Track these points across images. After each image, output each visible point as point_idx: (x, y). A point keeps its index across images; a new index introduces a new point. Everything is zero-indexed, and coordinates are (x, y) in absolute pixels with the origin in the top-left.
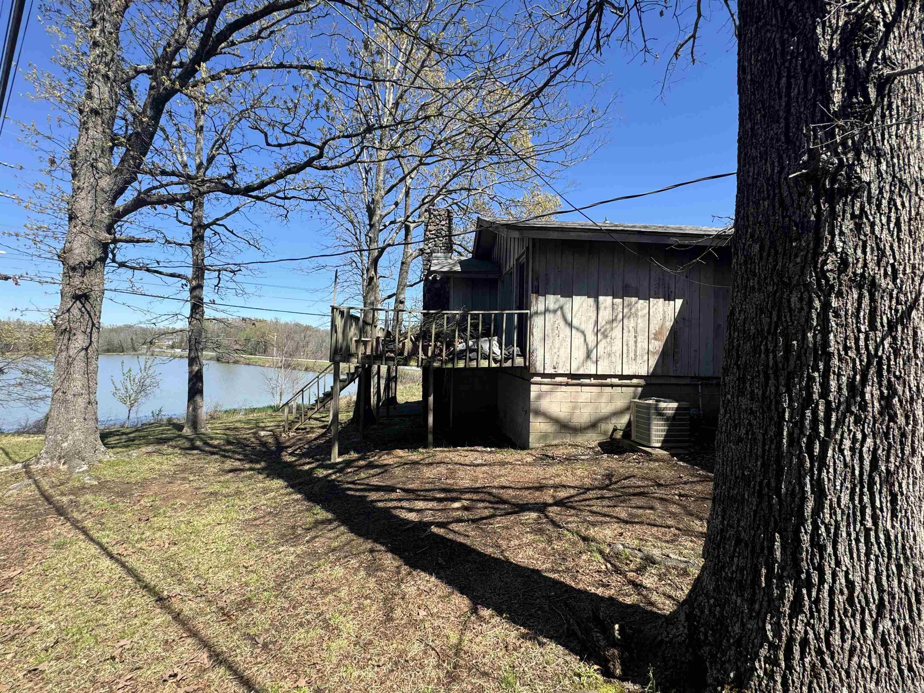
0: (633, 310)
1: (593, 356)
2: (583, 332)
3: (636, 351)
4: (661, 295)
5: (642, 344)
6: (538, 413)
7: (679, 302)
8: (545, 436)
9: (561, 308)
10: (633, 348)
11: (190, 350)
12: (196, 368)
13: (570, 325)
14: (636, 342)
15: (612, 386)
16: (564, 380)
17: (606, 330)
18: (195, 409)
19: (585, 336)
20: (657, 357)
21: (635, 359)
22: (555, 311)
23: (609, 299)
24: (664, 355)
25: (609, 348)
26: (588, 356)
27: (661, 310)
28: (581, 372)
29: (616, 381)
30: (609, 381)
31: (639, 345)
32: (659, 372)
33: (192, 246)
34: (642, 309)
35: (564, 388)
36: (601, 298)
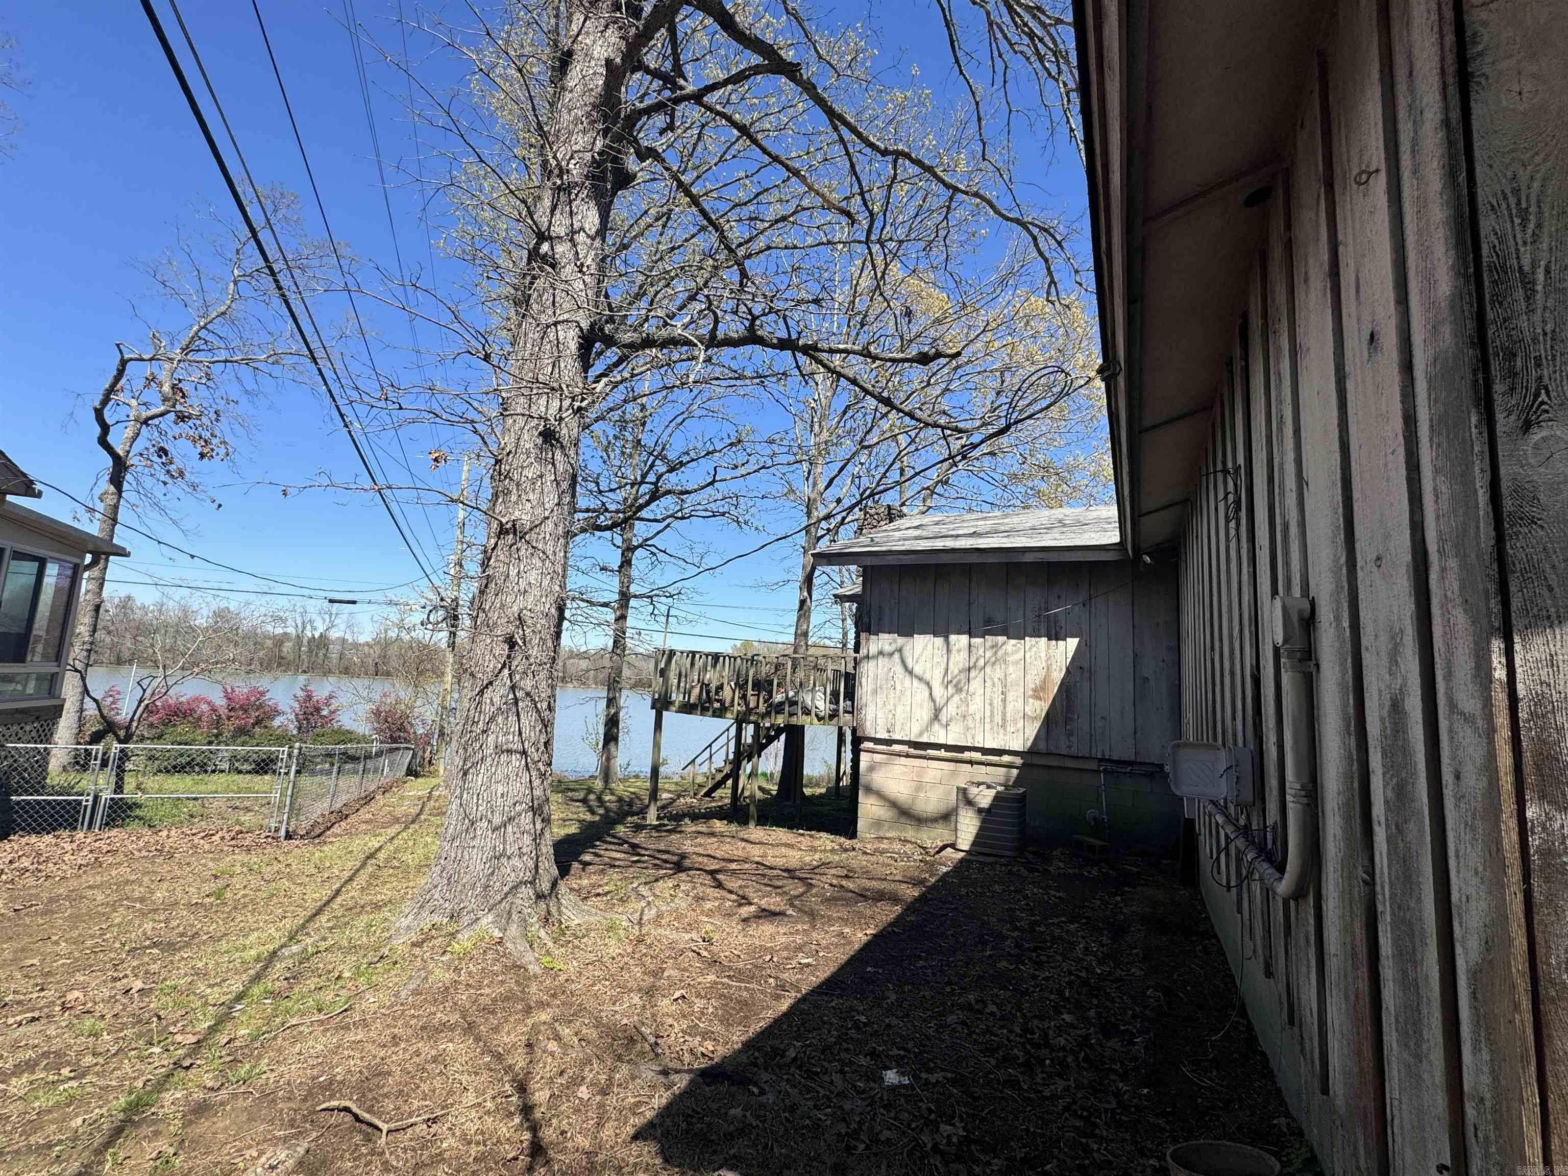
0: (1000, 653)
1: (943, 717)
2: (928, 684)
3: (1004, 714)
4: (1043, 631)
5: (1015, 704)
6: (869, 790)
7: (1072, 643)
8: (878, 823)
9: (900, 650)
10: (1001, 708)
11: (609, 690)
12: (613, 711)
13: (911, 673)
14: (1004, 701)
15: (971, 762)
16: (904, 748)
17: (959, 682)
18: (608, 759)
19: (931, 689)
20: (1037, 725)
21: (1004, 726)
22: (891, 655)
23: (964, 639)
24: (1049, 721)
25: (964, 708)
26: (936, 717)
27: (1043, 654)
28: (924, 739)
29: (977, 756)
30: (967, 755)
31: (1010, 707)
32: (1042, 746)
33: (619, 572)
34: (1014, 653)
35: (903, 760)
36: (953, 638)
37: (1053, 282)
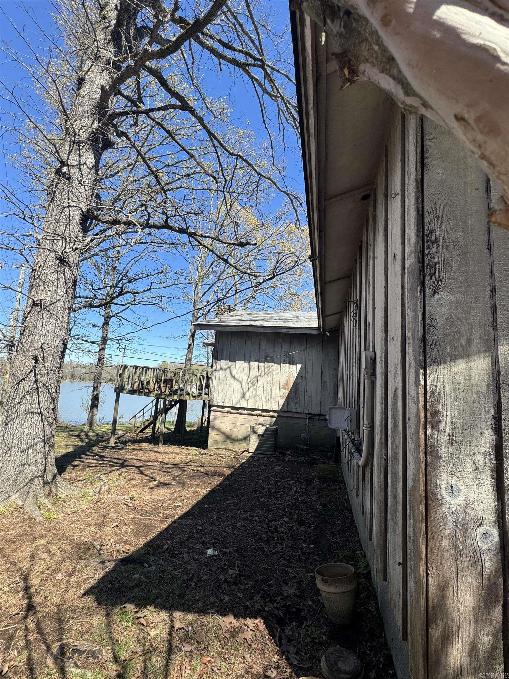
0: (270, 370)
1: (246, 396)
2: (241, 382)
3: (271, 395)
4: (288, 361)
5: (276, 391)
6: (214, 428)
7: (299, 366)
8: (217, 442)
9: (230, 368)
10: (270, 393)
11: (94, 383)
12: (96, 393)
13: (234, 377)
14: (271, 390)
15: (257, 415)
16: (230, 410)
17: (253, 382)
18: (92, 416)
19: (242, 384)
20: (284, 400)
21: (271, 400)
22: (226, 369)
23: (256, 363)
24: (289, 398)
25: (255, 393)
26: (243, 396)
27: (287, 371)
28: (238, 406)
29: (259, 413)
30: (255, 412)
31: (274, 392)
32: (285, 409)
33: (103, 327)
34: (276, 370)
35: (229, 415)
36: (252, 363)
37: (298, 219)
